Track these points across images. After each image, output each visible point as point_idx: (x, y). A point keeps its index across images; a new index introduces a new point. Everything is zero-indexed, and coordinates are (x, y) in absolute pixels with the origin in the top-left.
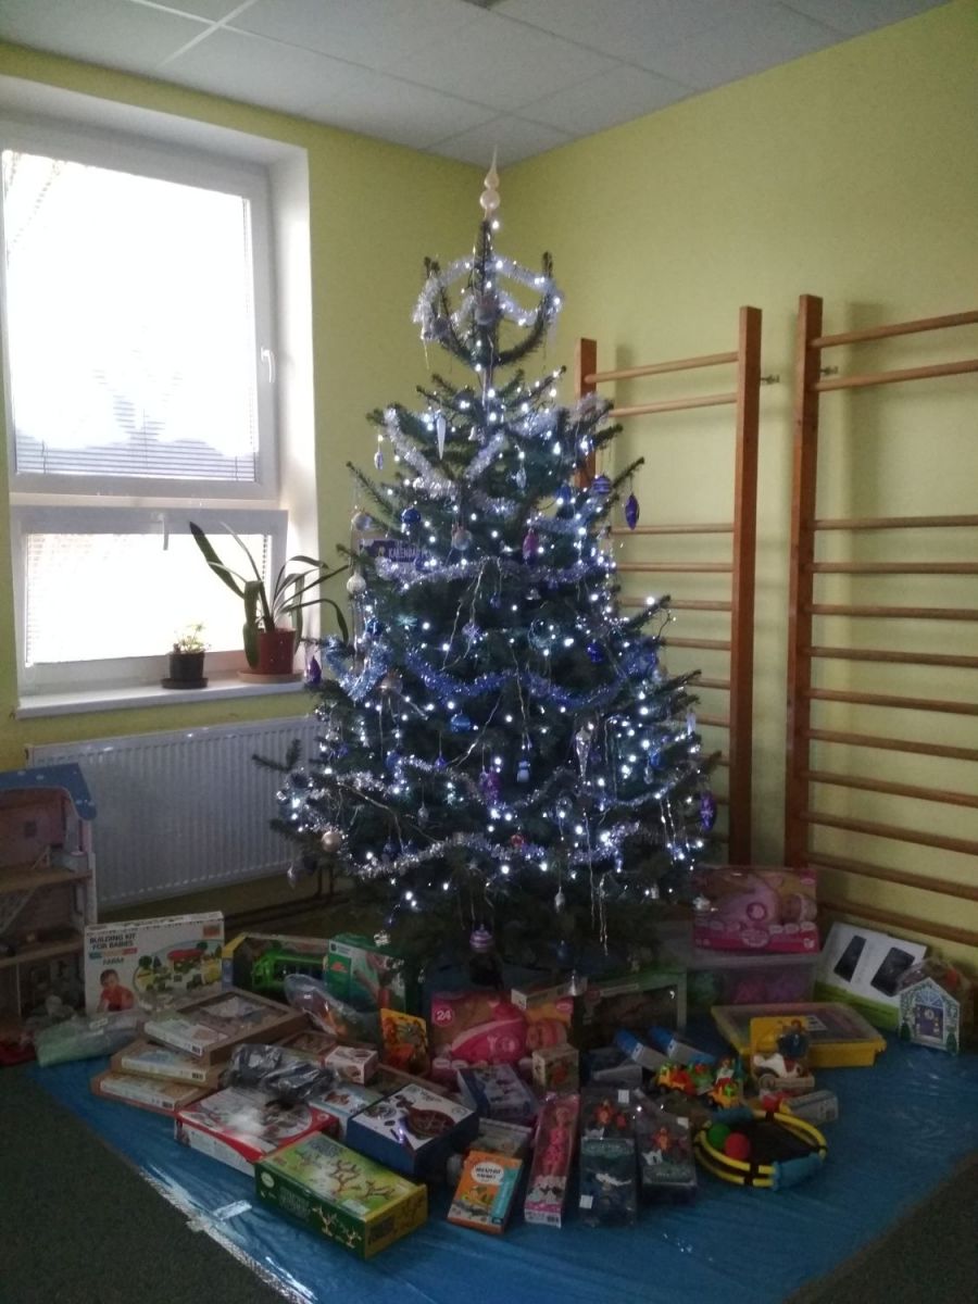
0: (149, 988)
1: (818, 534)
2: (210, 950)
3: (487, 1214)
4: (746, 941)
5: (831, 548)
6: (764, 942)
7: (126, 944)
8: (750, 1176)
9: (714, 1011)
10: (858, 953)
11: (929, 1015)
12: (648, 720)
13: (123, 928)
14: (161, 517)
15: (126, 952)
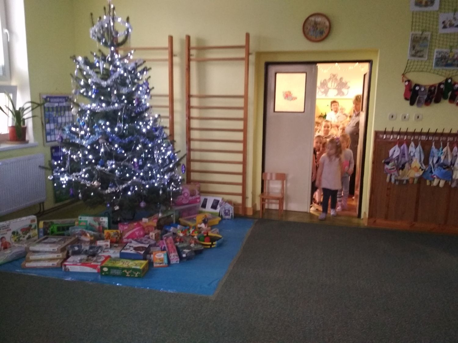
0: (15, 241)
1: (192, 99)
2: (33, 227)
3: (163, 263)
4: (183, 202)
5: (194, 102)
6: (188, 202)
7: (7, 228)
8: (211, 245)
9: (180, 219)
10: (206, 202)
11: (227, 211)
13: (6, 223)
15: (8, 230)
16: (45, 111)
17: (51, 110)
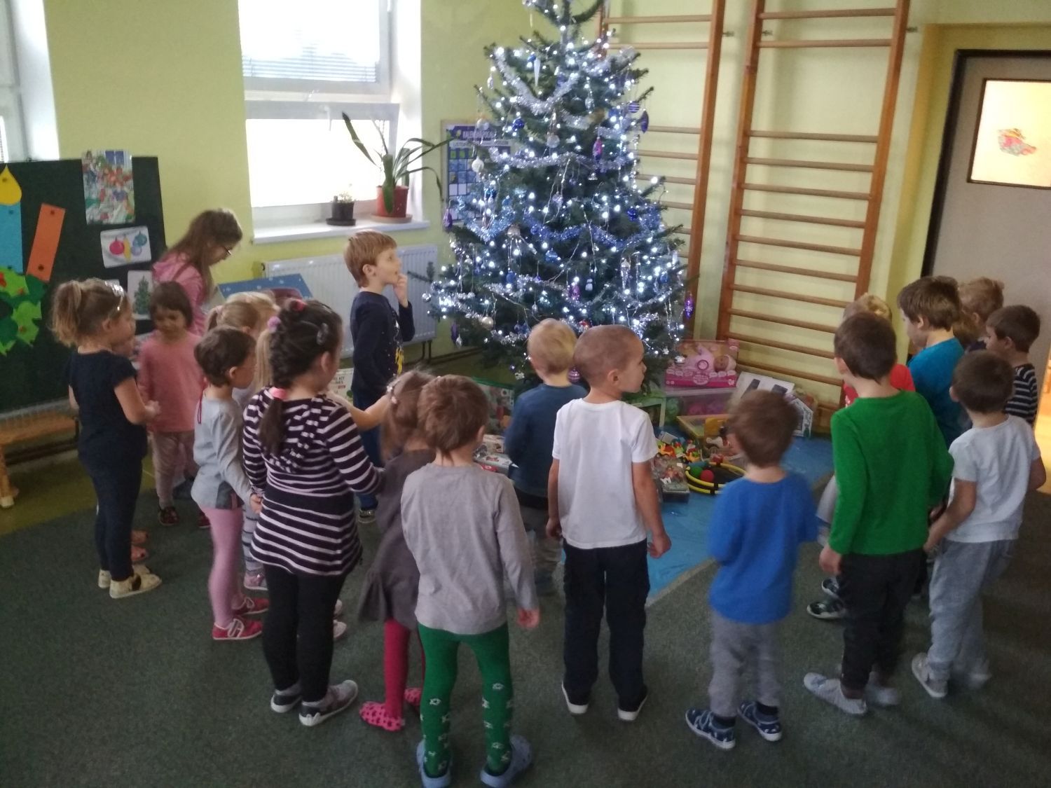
1: (752, 140)
4: (695, 382)
6: (706, 382)
8: (713, 489)
9: (680, 418)
14: (327, 108)
16: (449, 158)
17: (462, 154)
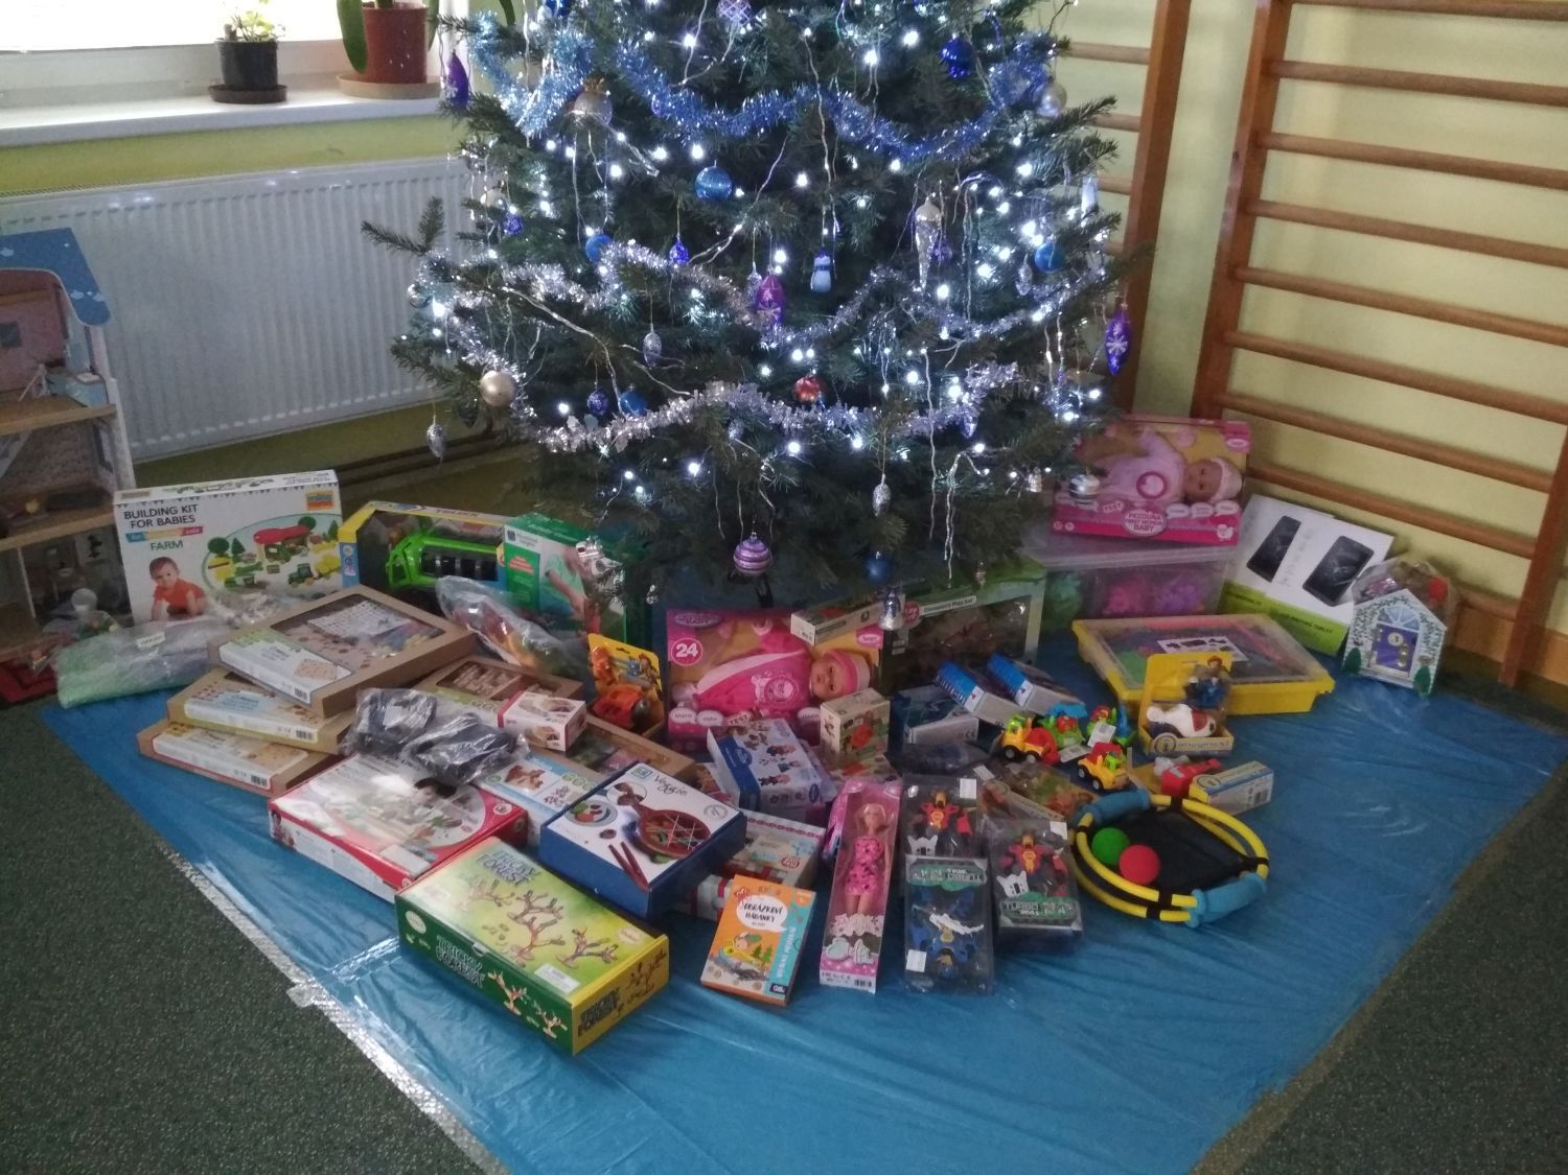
3: (764, 978)
4: (1130, 527)
7: (183, 520)
8: (1154, 909)
9: (1078, 627)
10: (1287, 541)
11: (1395, 640)
12: (1032, 185)
13: (176, 496)
15: (186, 532)
